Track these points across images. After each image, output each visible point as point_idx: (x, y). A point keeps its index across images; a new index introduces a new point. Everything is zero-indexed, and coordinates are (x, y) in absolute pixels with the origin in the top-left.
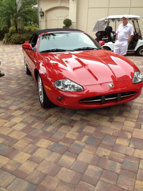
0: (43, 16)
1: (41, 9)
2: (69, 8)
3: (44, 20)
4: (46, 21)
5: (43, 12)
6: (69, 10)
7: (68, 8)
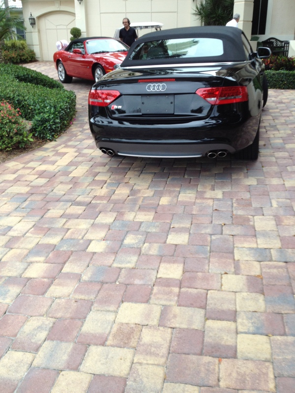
0: (35, 24)
1: (31, 15)
2: (75, 14)
3: (37, 30)
4: (39, 31)
5: (34, 19)
6: (75, 16)
7: (73, 14)
